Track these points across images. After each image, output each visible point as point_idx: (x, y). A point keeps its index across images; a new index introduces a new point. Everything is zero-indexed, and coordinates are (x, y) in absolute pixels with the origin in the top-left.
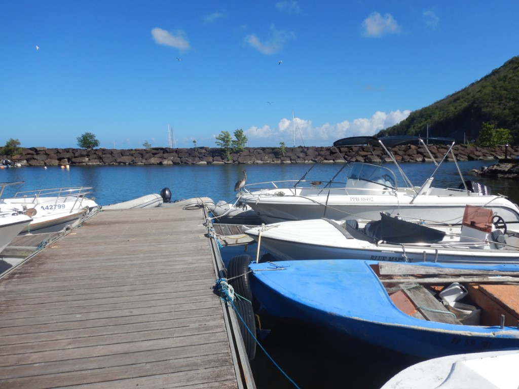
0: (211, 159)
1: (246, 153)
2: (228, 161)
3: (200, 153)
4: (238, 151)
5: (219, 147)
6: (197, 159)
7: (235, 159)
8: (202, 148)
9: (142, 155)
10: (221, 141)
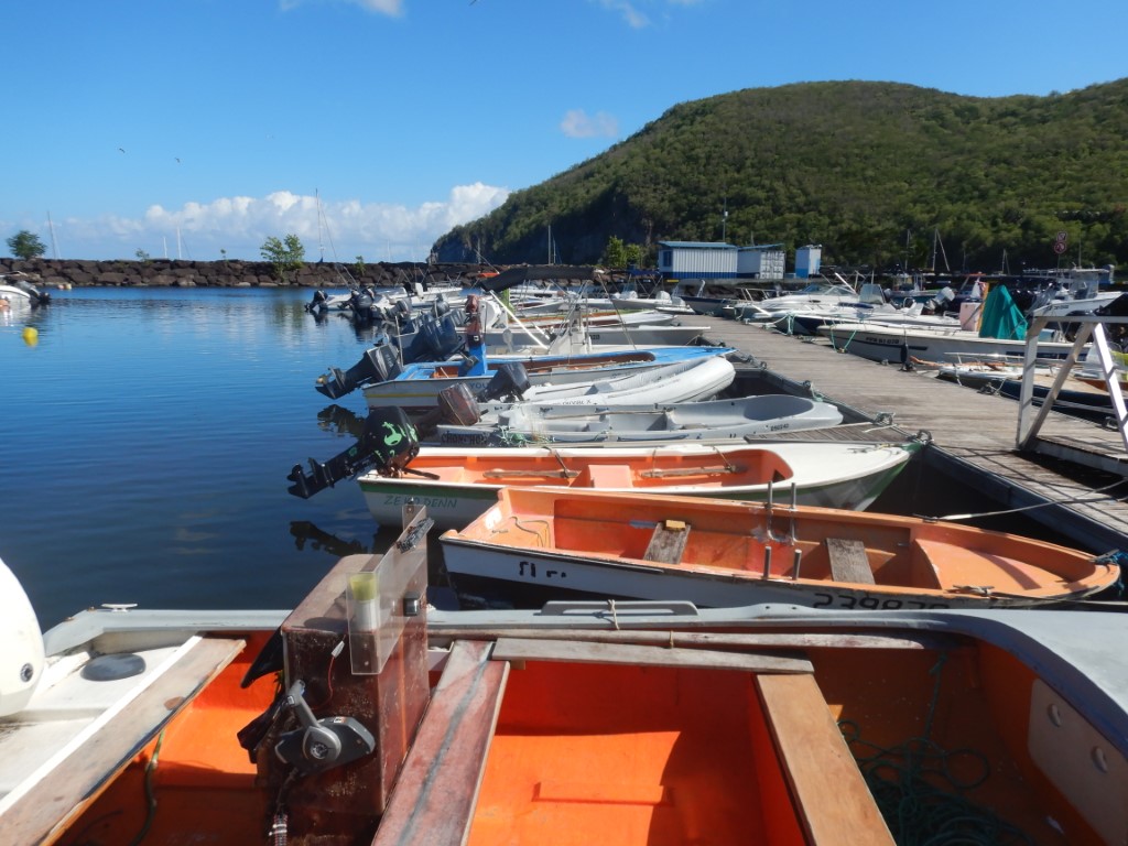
0: (255, 280)
1: (305, 271)
2: (282, 281)
3: (235, 270)
4: (293, 268)
5: (267, 260)
6: (233, 278)
7: (293, 279)
8: (236, 261)
9: (137, 270)
10: (267, 252)
